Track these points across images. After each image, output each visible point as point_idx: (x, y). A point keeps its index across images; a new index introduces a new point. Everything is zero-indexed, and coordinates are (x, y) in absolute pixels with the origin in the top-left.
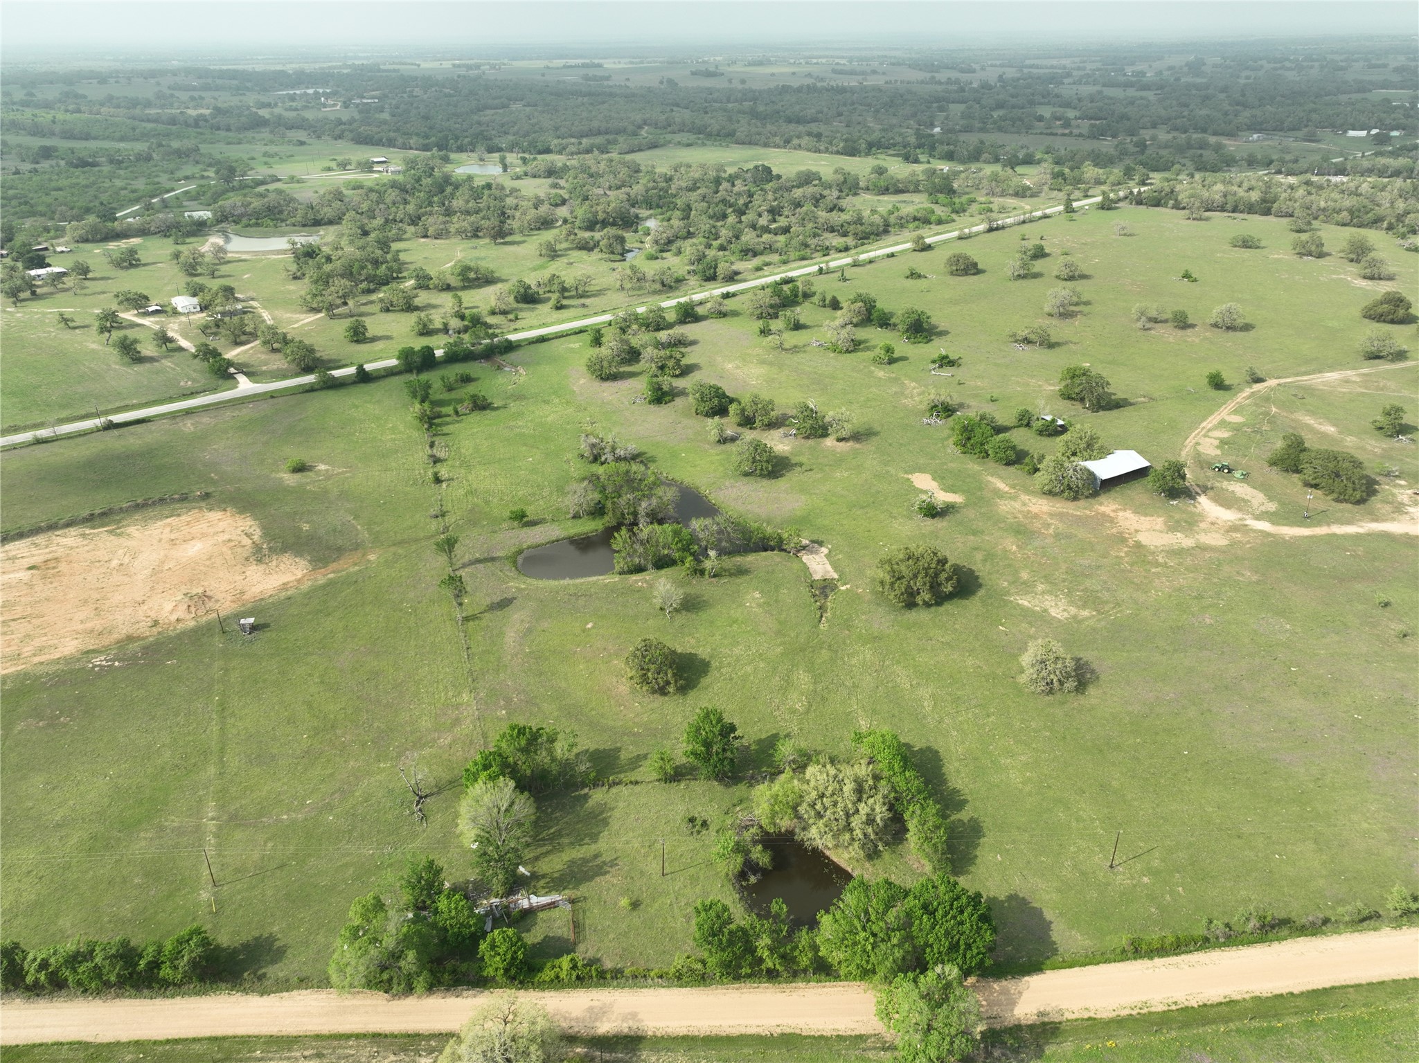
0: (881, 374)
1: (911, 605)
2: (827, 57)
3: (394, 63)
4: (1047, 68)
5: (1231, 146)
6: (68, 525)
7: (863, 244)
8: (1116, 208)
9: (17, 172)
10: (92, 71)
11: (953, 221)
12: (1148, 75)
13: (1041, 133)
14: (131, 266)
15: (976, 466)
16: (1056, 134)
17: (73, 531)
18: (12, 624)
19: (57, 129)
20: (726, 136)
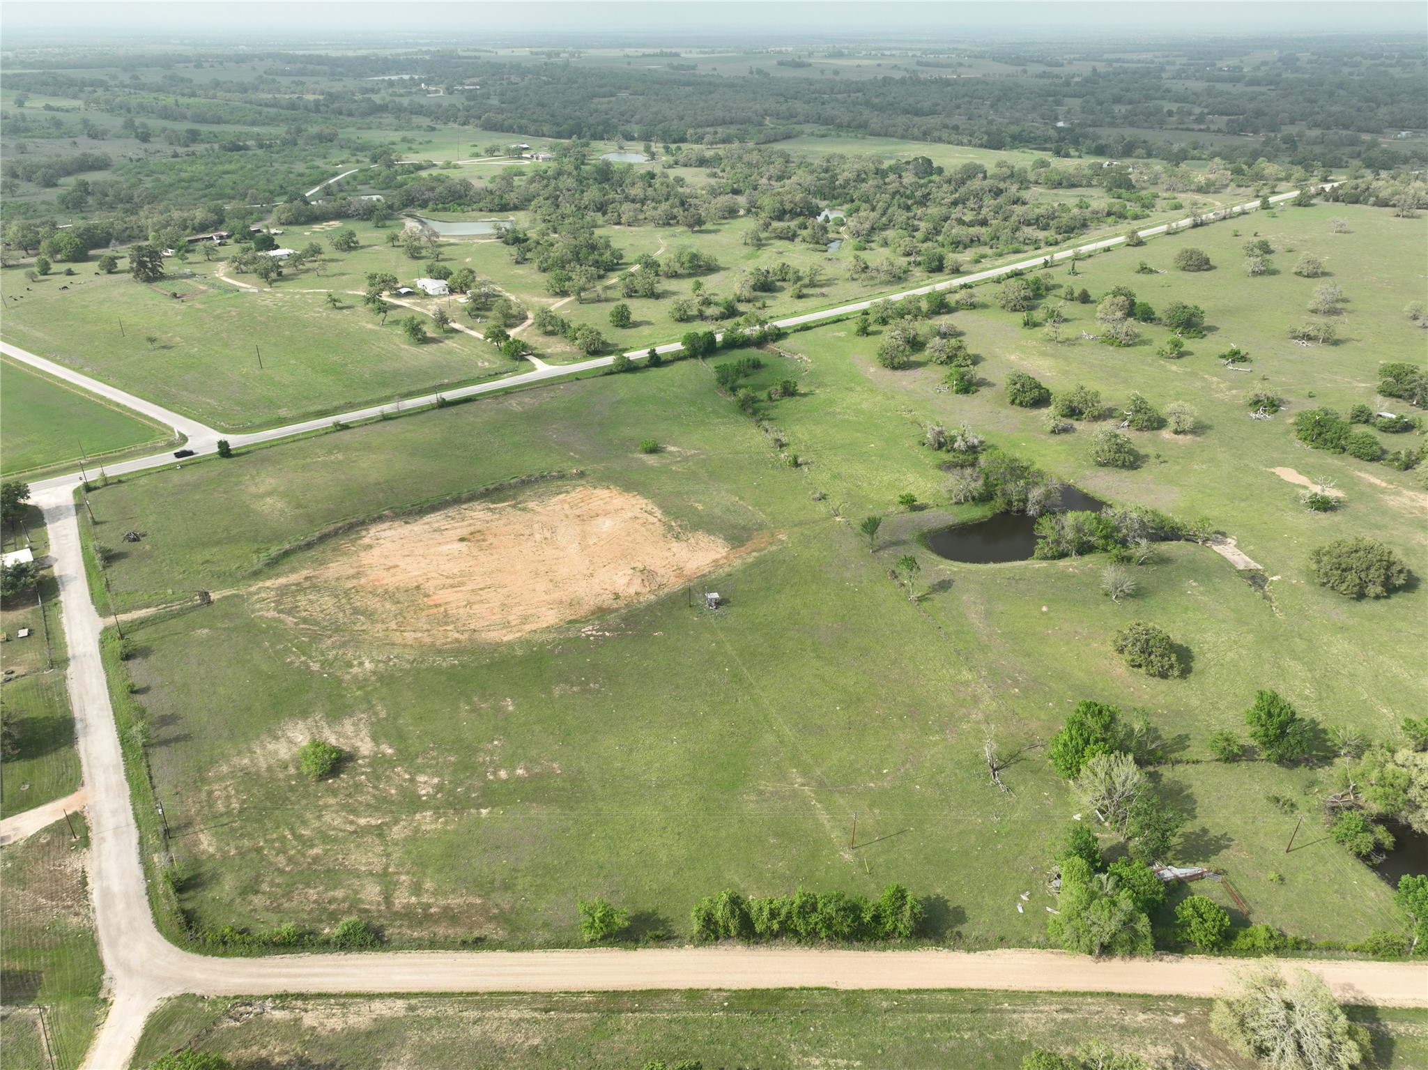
0: (1174, 368)
1: (1361, 596)
2: (900, 49)
3: (468, 50)
4: (1133, 62)
5: (1385, 143)
6: (470, 499)
7: (1069, 238)
8: (1313, 205)
9: (176, 155)
10: (180, 55)
11: (1148, 216)
12: (1245, 70)
13: (1176, 129)
14: (350, 249)
15: (1336, 461)
16: (1192, 130)
17: (477, 505)
18: (481, 592)
19: (189, 113)
20: (859, 129)
